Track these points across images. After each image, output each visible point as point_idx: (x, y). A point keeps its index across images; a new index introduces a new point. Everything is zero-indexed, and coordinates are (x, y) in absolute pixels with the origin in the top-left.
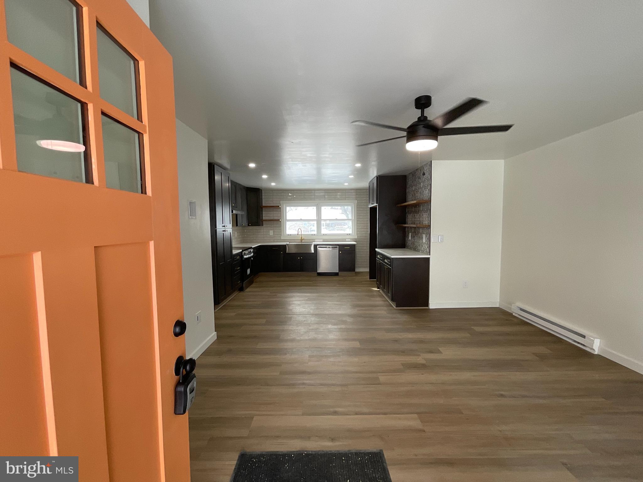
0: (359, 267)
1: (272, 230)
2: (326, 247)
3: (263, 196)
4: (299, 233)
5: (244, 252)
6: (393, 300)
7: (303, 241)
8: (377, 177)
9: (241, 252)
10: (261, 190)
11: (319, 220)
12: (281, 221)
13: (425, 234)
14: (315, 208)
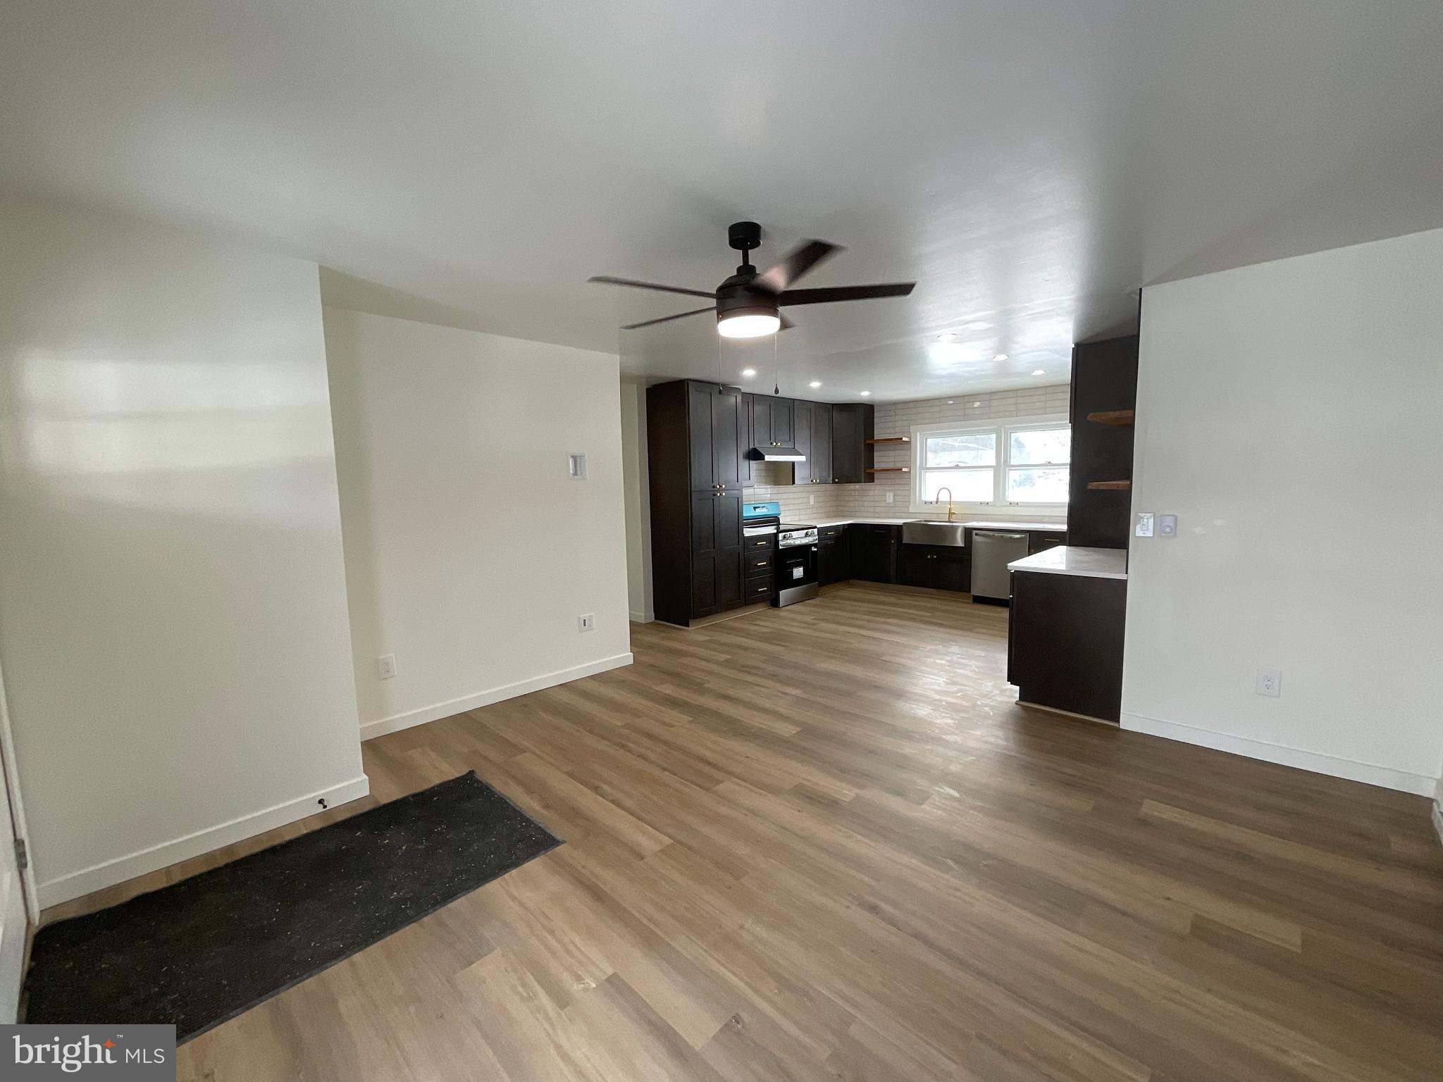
1: (889, 491)
2: (994, 535)
3: (875, 419)
5: (783, 535)
7: (954, 517)
8: (1074, 350)
9: (776, 535)
10: (874, 407)
11: (1001, 467)
12: (909, 472)
14: (993, 437)
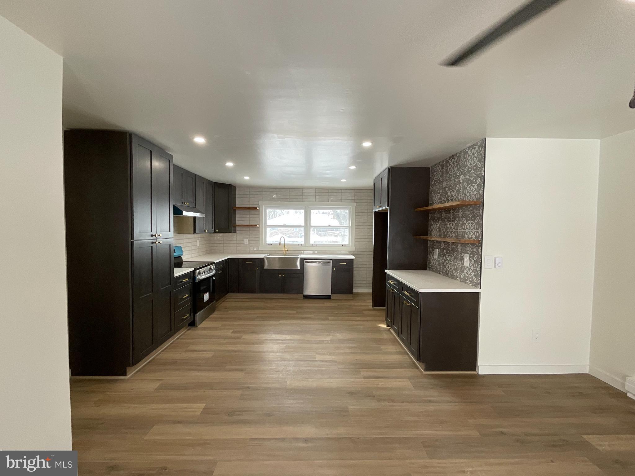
0: (357, 287)
1: (247, 238)
2: (316, 262)
3: (237, 195)
4: (281, 243)
5: (198, 271)
6: (419, 359)
7: (287, 253)
8: (389, 170)
9: (193, 272)
10: (235, 187)
11: (307, 227)
12: (259, 227)
13: (468, 254)
14: (303, 211)
